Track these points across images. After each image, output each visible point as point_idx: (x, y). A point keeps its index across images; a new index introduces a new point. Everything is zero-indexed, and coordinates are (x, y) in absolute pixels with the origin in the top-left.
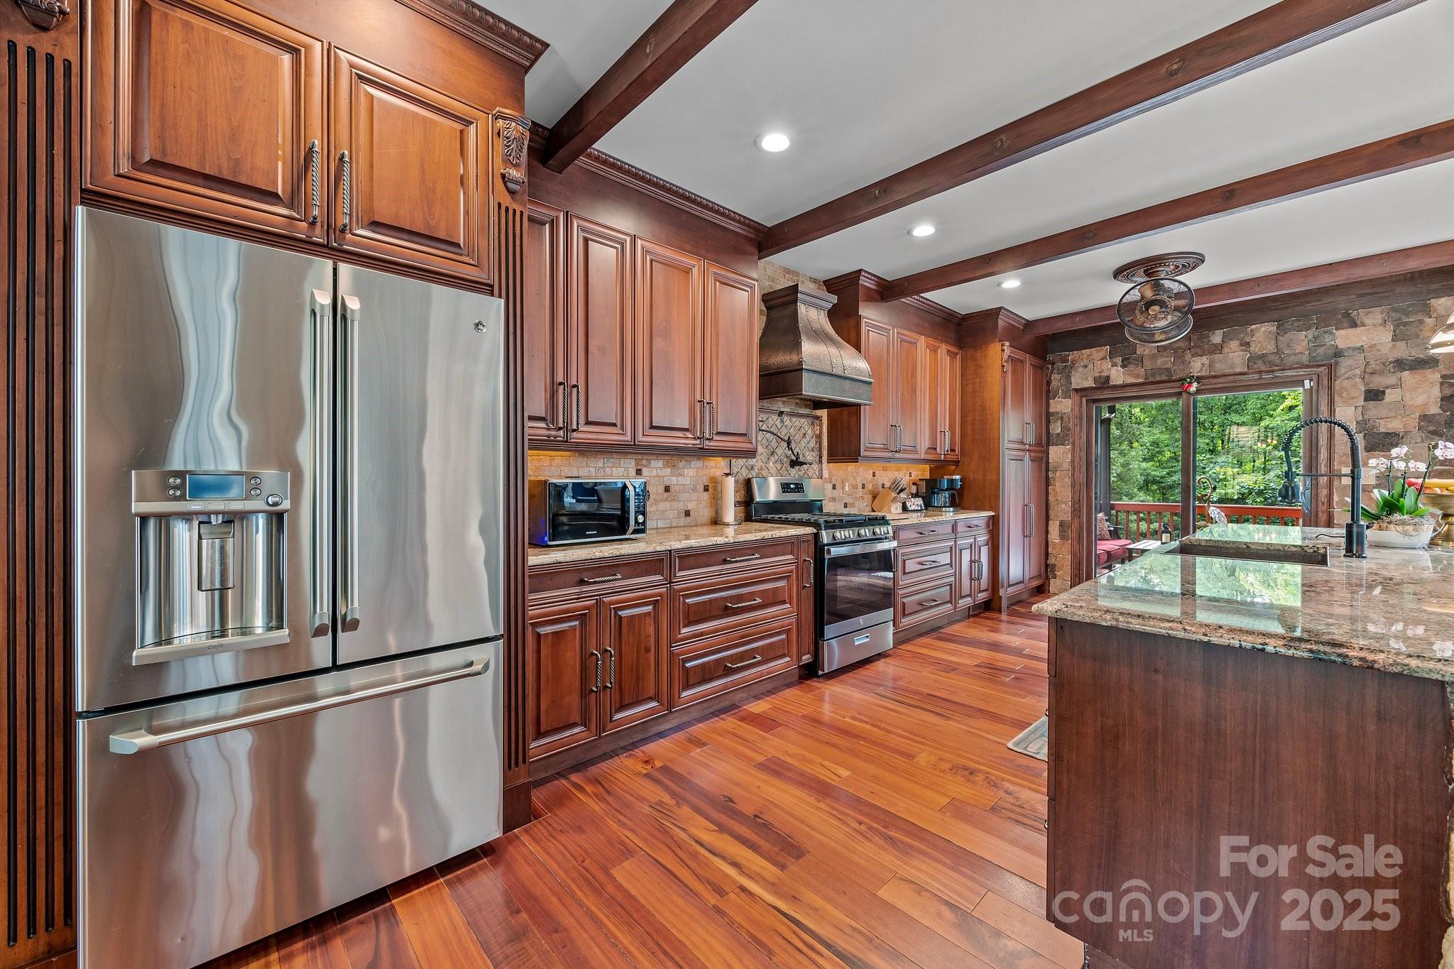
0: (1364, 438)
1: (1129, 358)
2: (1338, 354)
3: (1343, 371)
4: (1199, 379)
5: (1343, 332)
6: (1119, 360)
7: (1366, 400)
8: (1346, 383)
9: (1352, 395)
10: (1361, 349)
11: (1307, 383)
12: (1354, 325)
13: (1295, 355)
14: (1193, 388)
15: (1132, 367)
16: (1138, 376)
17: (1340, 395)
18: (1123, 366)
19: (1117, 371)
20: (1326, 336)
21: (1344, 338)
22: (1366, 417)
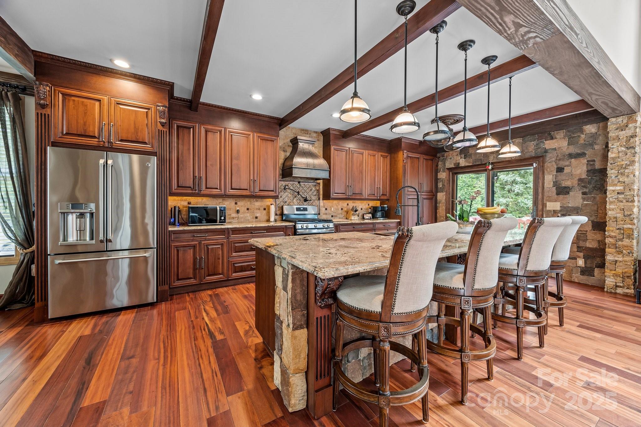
0: (556, 189)
1: (466, 155)
2: (546, 151)
3: (548, 159)
4: (492, 163)
5: (548, 142)
6: (463, 156)
7: (557, 172)
8: (549, 165)
9: (551, 170)
10: (555, 149)
11: (534, 164)
12: (552, 138)
13: (529, 152)
14: (490, 167)
15: (467, 159)
16: (470, 163)
17: (547, 170)
18: (465, 158)
19: (462, 160)
20: (541, 144)
21: (549, 144)
22: (557, 179)
